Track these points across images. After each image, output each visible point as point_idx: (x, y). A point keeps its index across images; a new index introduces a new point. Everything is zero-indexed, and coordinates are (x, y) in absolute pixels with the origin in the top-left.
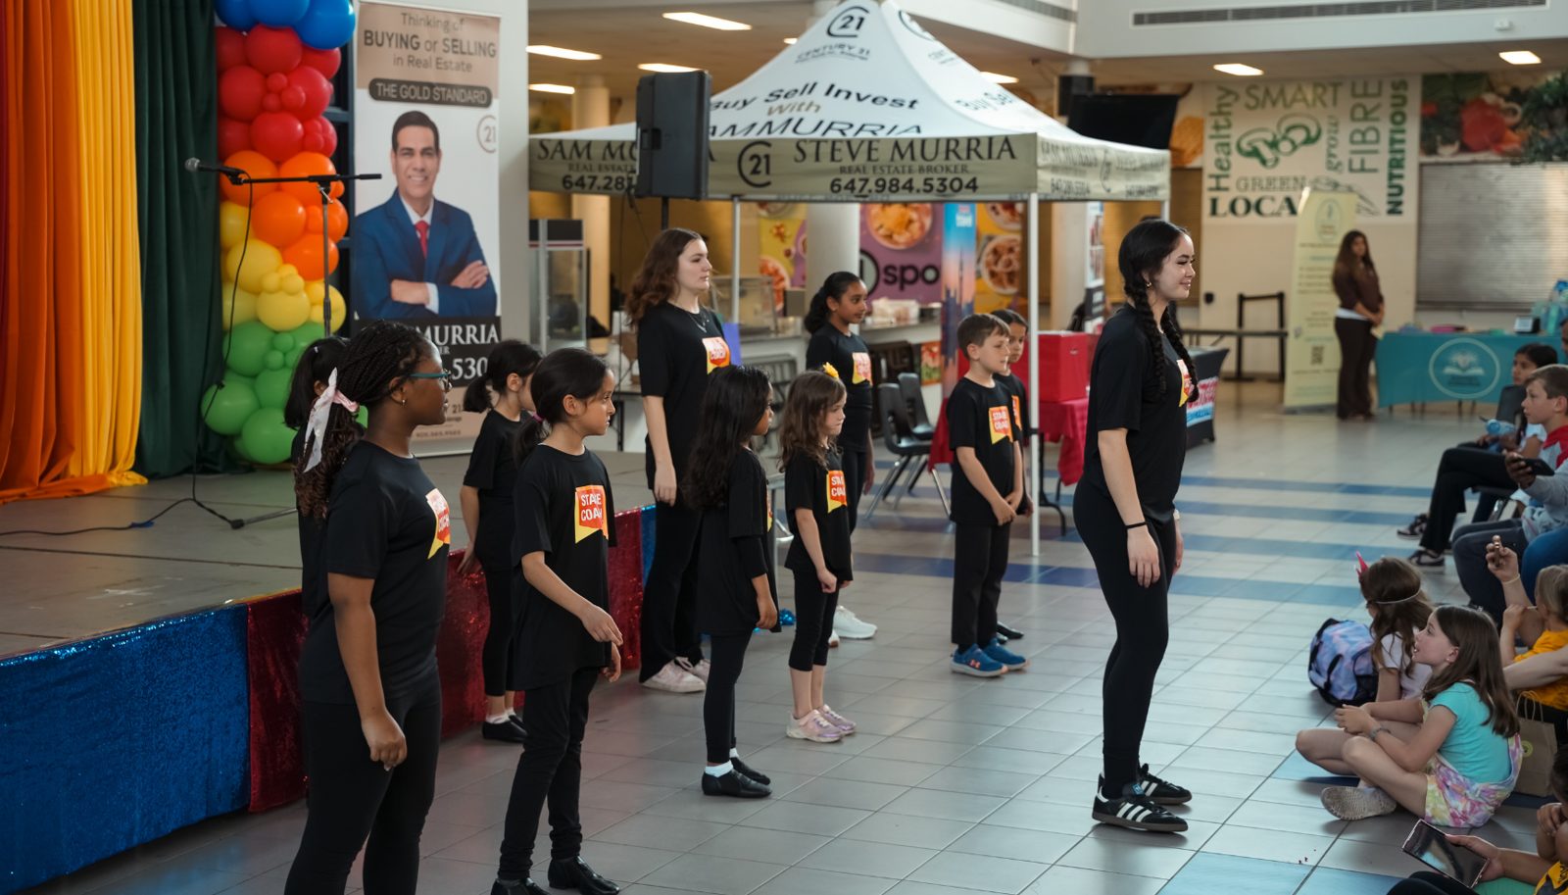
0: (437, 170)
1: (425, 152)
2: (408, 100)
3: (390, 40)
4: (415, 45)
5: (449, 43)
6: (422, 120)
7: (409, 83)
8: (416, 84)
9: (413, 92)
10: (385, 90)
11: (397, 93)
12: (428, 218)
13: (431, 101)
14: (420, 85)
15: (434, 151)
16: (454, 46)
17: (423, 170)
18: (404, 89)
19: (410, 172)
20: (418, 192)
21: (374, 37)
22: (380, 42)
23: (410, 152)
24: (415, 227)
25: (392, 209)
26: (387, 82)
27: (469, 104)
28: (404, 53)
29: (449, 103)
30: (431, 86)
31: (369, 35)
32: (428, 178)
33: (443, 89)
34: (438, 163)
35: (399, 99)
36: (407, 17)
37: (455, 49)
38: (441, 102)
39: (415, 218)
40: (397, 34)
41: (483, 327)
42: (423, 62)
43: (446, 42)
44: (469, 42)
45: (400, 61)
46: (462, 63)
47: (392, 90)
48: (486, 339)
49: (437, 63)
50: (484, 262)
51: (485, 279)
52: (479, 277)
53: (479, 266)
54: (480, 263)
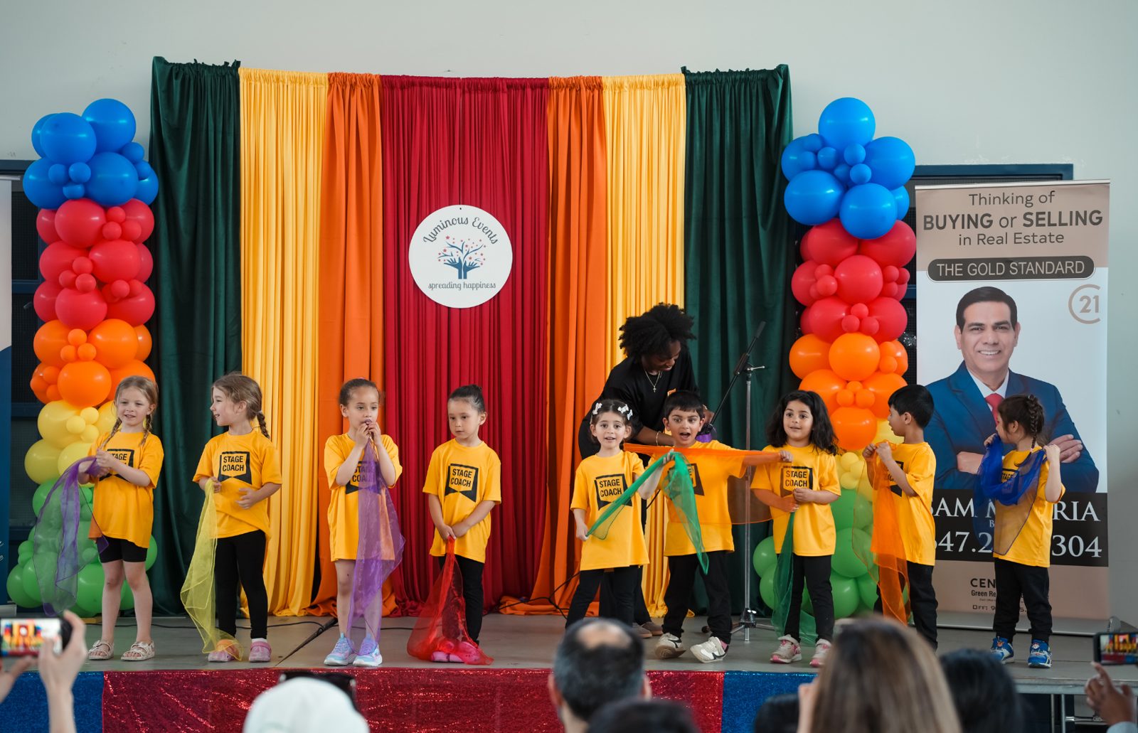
0: (1014, 344)
1: (998, 326)
2: (978, 278)
3: (954, 222)
4: (986, 224)
5: (1033, 218)
6: (997, 295)
7: (978, 261)
8: (987, 260)
9: (983, 269)
10: (947, 269)
11: (965, 271)
12: (1002, 392)
13: (1007, 276)
14: (993, 261)
15: (1012, 324)
16: (1038, 219)
17: (995, 344)
18: (972, 267)
19: (980, 347)
20: (990, 366)
21: (934, 222)
22: (941, 224)
23: (980, 327)
24: (986, 401)
26: (950, 262)
27: (1059, 275)
28: (973, 232)
29: (1030, 276)
30: (1007, 261)
31: (928, 220)
32: (1002, 352)
33: (1022, 263)
34: (1016, 337)
35: (966, 277)
36: (977, 198)
37: (1040, 222)
38: (1020, 276)
39: (986, 392)
40: (963, 216)
41: (1075, 504)
42: (996, 239)
43: (1028, 216)
44: (1060, 213)
45: (967, 240)
46: (1050, 236)
47: (956, 269)
48: (1080, 516)
49: (1015, 238)
50: (1077, 437)
51: (1078, 454)
52: (1069, 451)
53: (1069, 440)
54: (1071, 436)
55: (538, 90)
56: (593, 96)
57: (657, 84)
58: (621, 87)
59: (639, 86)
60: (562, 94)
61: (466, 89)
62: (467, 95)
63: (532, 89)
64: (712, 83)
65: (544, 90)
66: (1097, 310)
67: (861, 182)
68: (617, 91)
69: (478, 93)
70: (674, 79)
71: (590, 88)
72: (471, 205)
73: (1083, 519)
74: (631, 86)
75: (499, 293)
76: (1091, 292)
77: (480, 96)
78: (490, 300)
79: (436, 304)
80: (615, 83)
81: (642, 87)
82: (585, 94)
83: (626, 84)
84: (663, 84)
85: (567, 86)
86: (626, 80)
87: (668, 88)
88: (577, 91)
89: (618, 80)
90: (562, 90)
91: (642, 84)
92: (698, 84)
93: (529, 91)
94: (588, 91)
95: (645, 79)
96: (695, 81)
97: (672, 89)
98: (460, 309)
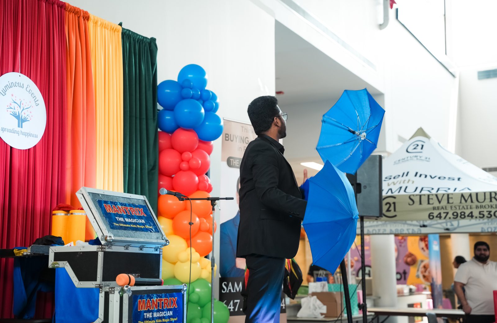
55: (60, 8)
56: (85, 23)
57: (111, 28)
58: (97, 23)
59: (104, 26)
60: (71, 16)
64: (131, 37)
65: (62, 9)
68: (94, 25)
70: (118, 28)
71: (84, 18)
74: (101, 24)
75: (38, 144)
79: (4, 142)
80: (95, 19)
83: (100, 22)
84: (113, 29)
85: (73, 12)
86: (100, 19)
88: (78, 18)
89: (97, 18)
90: (71, 13)
91: (106, 25)
92: (125, 35)
93: (57, 6)
95: (107, 22)
96: (125, 33)
97: (116, 33)
98: (19, 150)
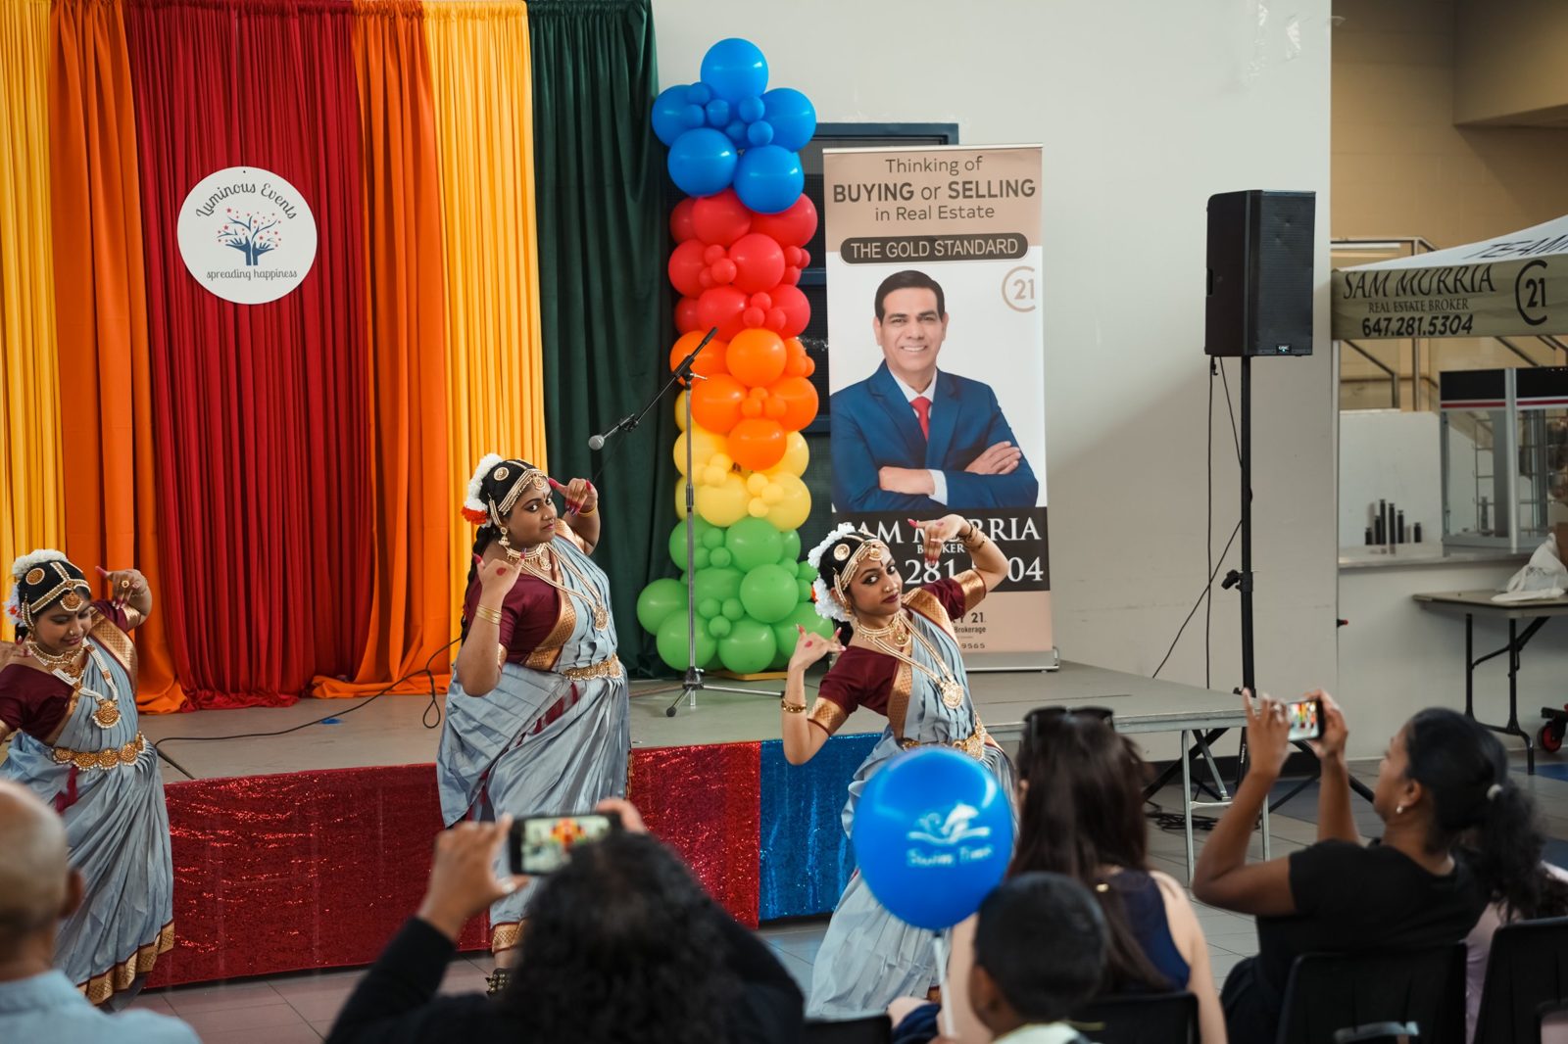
0: (942, 337)
1: (923, 317)
2: (898, 259)
3: (869, 193)
4: (907, 195)
5: (960, 188)
6: (920, 281)
7: (898, 240)
8: (908, 239)
9: (904, 249)
10: (863, 250)
11: (883, 252)
12: (929, 394)
13: (932, 258)
14: (916, 240)
15: (938, 313)
16: (965, 190)
17: (920, 338)
18: (892, 247)
19: (903, 342)
20: (915, 364)
21: (846, 193)
22: (854, 196)
23: (902, 319)
24: (911, 405)
25: (880, 385)
26: (866, 241)
27: (991, 256)
28: (891, 205)
29: (958, 257)
30: (932, 240)
31: (839, 190)
32: (928, 347)
33: (949, 242)
34: (944, 329)
35: (885, 259)
36: (895, 164)
37: (967, 193)
38: (946, 258)
39: (911, 395)
40: (880, 186)
41: (1014, 521)
42: (918, 213)
43: (954, 186)
44: (989, 182)
45: (885, 215)
46: (979, 209)
47: (874, 250)
48: (1019, 534)
49: (940, 212)
50: (1014, 444)
51: (1016, 463)
52: (1007, 461)
53: (1006, 448)
54: (1008, 443)
55: (339, 16)
56: (412, 26)
57: (492, 13)
58: (447, 15)
59: (470, 15)
60: (371, 22)
61: (243, 11)
62: (245, 20)
63: (332, 15)
64: (560, 15)
65: (347, 16)
66: (1032, 296)
67: (762, 143)
68: (442, 21)
69: (259, 18)
70: (514, 7)
71: (407, 16)
72: (257, 166)
73: (1023, 538)
74: (460, 15)
75: (301, 285)
76: (1024, 275)
77: (262, 20)
78: (290, 293)
79: (218, 298)
80: (439, 10)
81: (474, 17)
82: (401, 22)
83: (454, 12)
84: (500, 13)
85: (377, 12)
86: (453, 5)
87: (506, 19)
88: (390, 19)
89: (443, 6)
90: (371, 17)
91: (473, 12)
92: (543, 15)
93: (328, 16)
94: (405, 19)
95: (477, 5)
96: (539, 11)
97: (512, 20)
98: (250, 306)
